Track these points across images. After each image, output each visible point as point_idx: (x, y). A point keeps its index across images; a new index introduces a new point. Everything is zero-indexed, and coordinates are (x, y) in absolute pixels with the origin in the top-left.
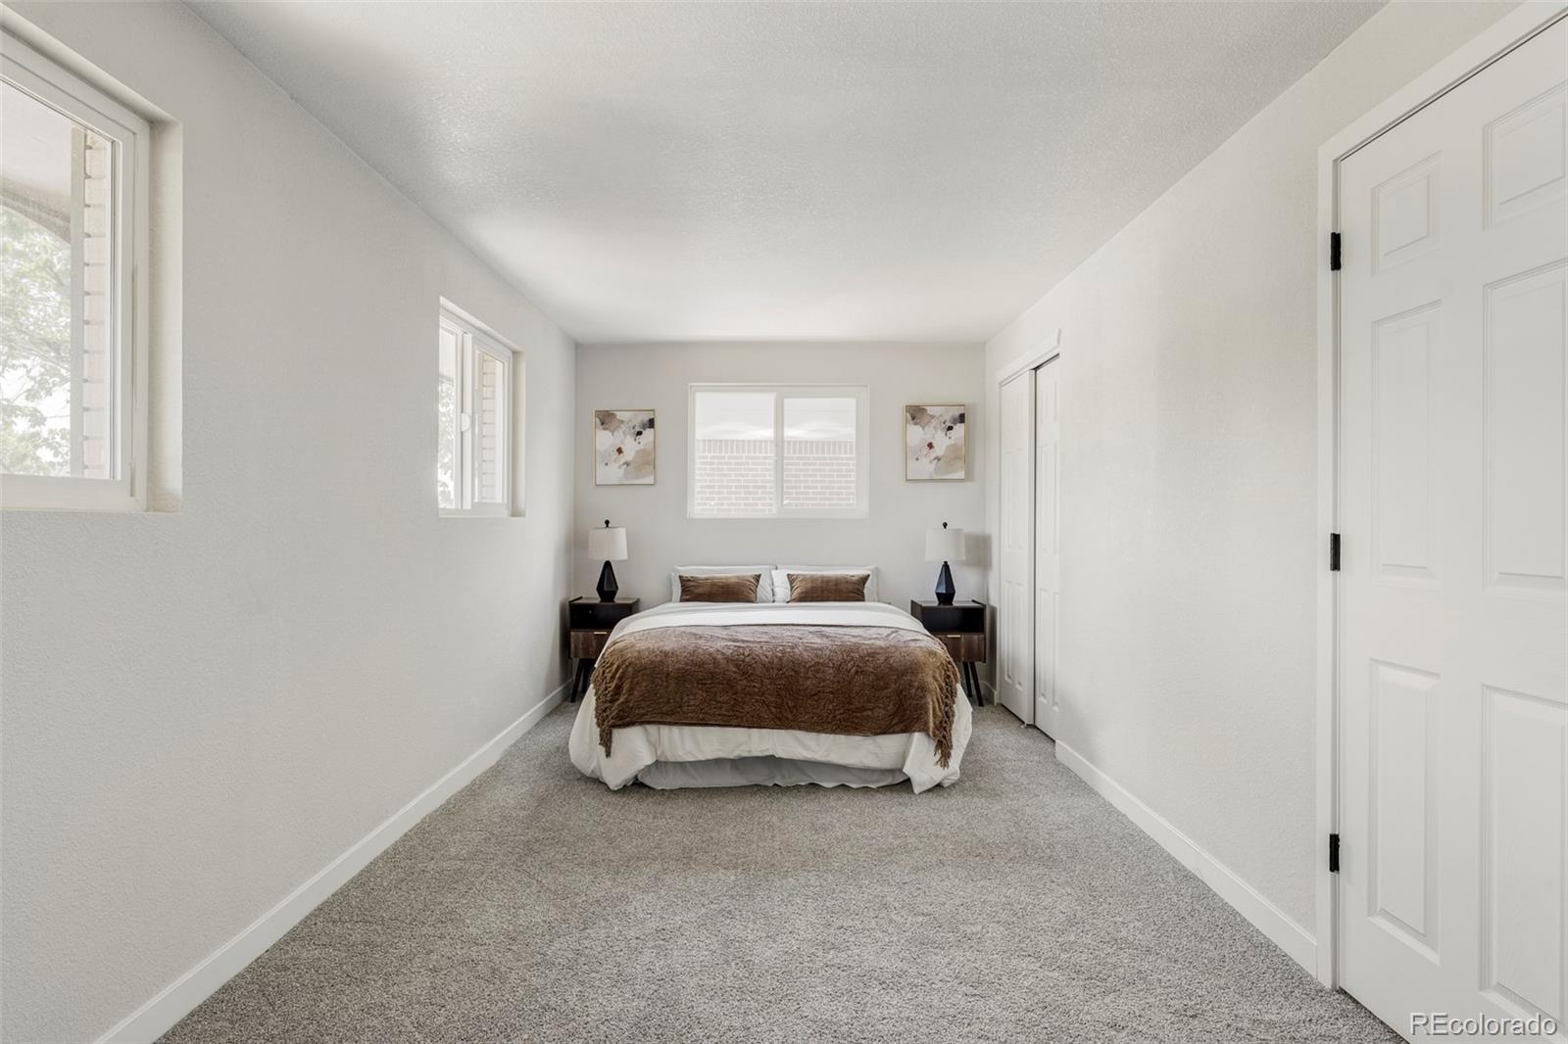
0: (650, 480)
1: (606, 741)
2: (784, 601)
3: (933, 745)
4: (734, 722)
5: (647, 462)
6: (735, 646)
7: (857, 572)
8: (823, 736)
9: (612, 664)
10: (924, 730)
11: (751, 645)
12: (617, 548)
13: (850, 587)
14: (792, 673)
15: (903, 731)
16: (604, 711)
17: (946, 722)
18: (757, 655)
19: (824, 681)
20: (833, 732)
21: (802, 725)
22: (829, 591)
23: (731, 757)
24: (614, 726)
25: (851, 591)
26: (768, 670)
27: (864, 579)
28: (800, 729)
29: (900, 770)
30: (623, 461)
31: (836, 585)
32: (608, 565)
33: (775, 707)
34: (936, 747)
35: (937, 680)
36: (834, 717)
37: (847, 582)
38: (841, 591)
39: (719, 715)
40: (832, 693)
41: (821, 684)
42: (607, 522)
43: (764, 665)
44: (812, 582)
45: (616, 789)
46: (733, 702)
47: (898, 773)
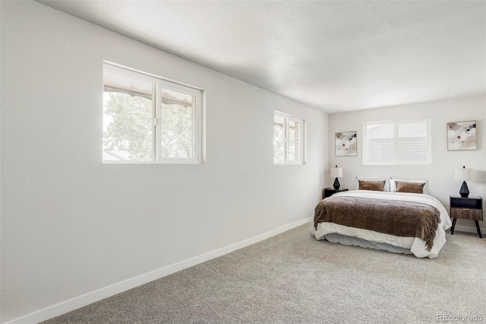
0: (355, 154)
1: (316, 226)
2: (394, 192)
3: (425, 243)
4: (352, 225)
5: (354, 148)
6: (355, 203)
7: (421, 182)
8: (382, 234)
9: (320, 205)
10: (420, 237)
11: (360, 203)
12: (339, 174)
13: (418, 188)
14: (372, 213)
15: (412, 236)
16: (316, 218)
17: (431, 236)
18: (361, 206)
19: (383, 216)
20: (385, 233)
21: (374, 229)
22: (410, 189)
23: (351, 236)
24: (318, 222)
25: (418, 189)
26: (364, 211)
27: (423, 185)
28: (373, 230)
29: (410, 250)
30: (345, 148)
31: (413, 186)
32: (337, 179)
33: (366, 223)
34: (426, 244)
35: (428, 221)
36: (386, 228)
37: (417, 186)
38: (414, 189)
39: (348, 223)
40: (385, 220)
41: (382, 218)
42: (336, 166)
43: (363, 210)
44: (404, 184)
45: (318, 240)
46: (352, 220)
47: (409, 251)
